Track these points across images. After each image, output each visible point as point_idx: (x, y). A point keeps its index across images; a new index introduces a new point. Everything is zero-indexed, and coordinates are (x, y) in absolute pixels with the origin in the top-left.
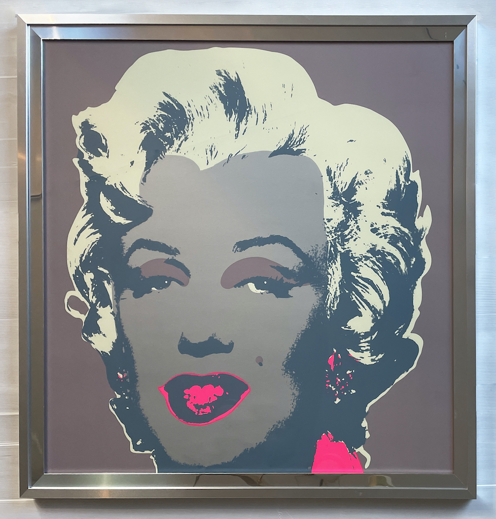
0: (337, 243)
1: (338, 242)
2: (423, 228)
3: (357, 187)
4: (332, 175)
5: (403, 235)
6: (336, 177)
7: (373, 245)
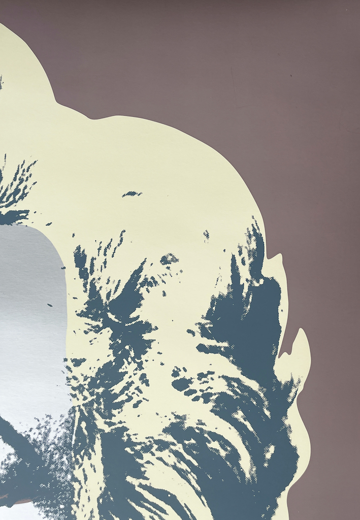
0: (94, 412)
1: (98, 410)
2: (292, 380)
3: (143, 290)
4: (87, 265)
5: (246, 394)
6: (95, 268)
7: (177, 417)
